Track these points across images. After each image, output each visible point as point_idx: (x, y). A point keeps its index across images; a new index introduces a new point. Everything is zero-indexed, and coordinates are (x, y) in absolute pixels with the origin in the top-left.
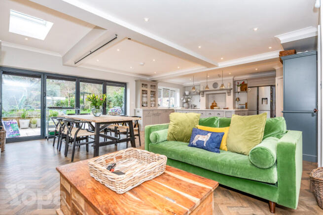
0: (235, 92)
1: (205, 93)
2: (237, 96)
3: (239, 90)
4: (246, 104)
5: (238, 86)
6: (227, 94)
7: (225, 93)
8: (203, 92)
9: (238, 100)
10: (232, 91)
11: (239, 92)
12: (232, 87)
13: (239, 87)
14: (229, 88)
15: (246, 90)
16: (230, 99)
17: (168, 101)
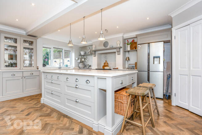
0: (125, 51)
1: (97, 53)
2: (127, 55)
3: (129, 49)
4: (136, 64)
5: (128, 44)
6: (117, 53)
7: (115, 52)
8: (95, 51)
9: (128, 59)
10: (122, 50)
11: (129, 51)
12: (122, 45)
13: (129, 46)
14: (118, 46)
15: (136, 48)
16: (119, 59)
17: (68, 61)
